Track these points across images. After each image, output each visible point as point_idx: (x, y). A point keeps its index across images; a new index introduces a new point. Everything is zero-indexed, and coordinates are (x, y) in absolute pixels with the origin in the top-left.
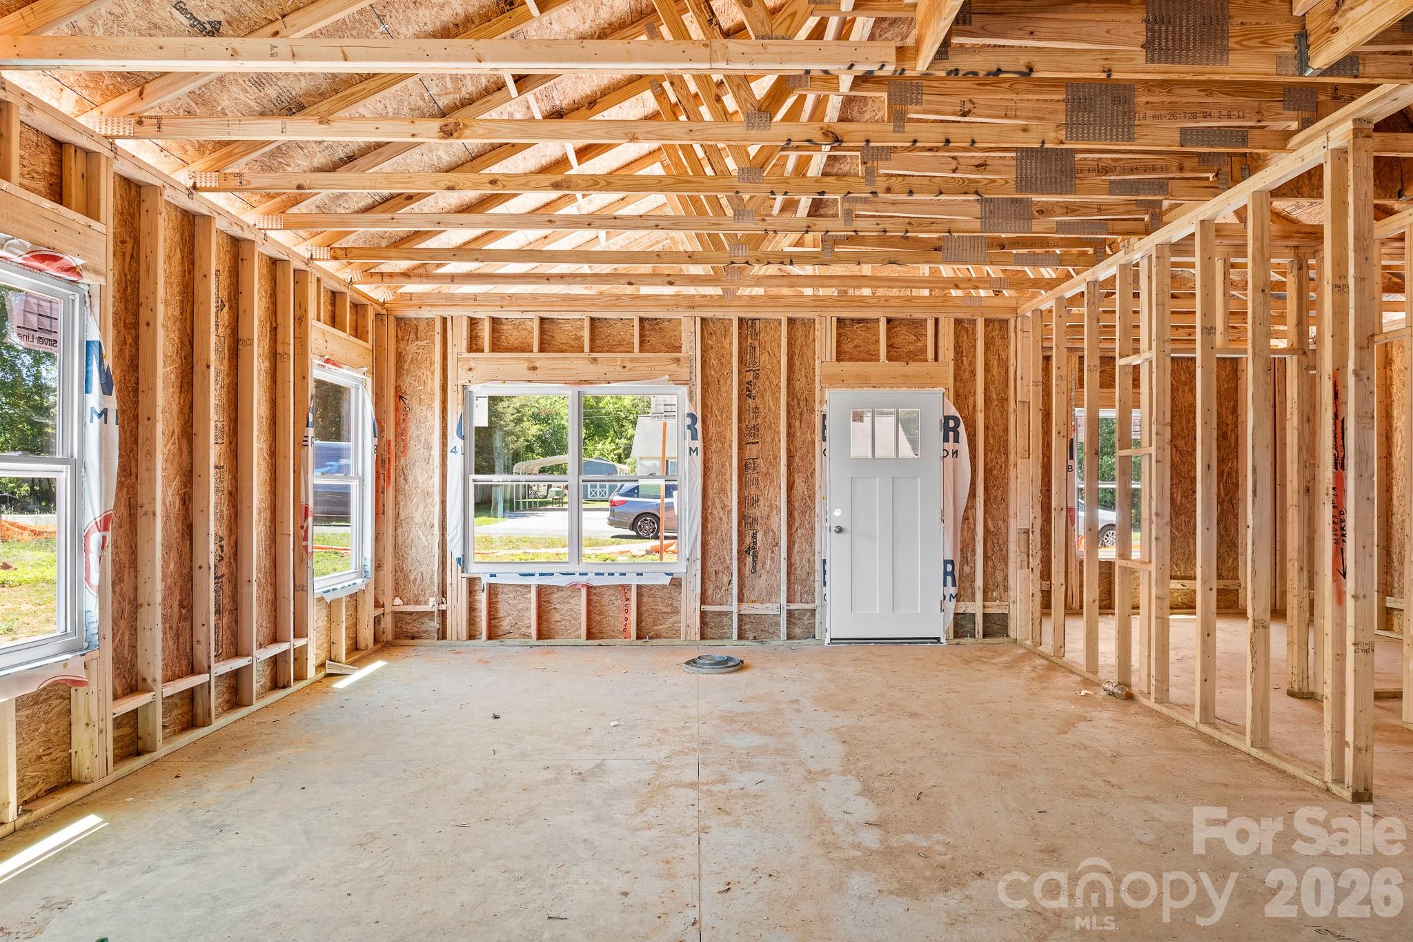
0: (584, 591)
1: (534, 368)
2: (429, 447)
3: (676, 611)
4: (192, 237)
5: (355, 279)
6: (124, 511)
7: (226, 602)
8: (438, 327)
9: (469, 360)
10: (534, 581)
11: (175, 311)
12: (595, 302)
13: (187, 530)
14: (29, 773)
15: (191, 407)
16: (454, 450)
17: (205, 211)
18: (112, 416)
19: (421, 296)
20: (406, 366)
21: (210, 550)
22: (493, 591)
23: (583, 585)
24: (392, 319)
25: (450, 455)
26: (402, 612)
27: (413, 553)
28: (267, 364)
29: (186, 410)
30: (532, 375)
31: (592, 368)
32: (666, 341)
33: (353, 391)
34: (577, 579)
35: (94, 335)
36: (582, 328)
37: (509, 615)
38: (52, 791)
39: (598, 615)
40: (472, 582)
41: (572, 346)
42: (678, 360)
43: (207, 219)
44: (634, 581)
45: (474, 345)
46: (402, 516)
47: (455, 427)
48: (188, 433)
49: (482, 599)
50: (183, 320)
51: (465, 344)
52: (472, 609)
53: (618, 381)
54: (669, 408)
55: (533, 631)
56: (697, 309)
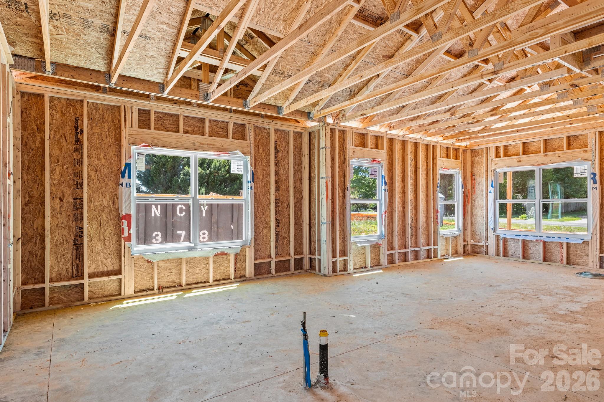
0: (542, 243)
1: (520, 161)
2: (482, 191)
3: (587, 255)
4: (404, 145)
5: (454, 142)
6: (390, 210)
7: (414, 233)
8: (485, 151)
9: (495, 161)
10: (521, 238)
11: (400, 164)
12: (545, 134)
13: (404, 215)
14: (373, 261)
15: (405, 186)
16: (490, 192)
17: (407, 139)
18: (386, 190)
19: (478, 142)
20: (475, 165)
21: (409, 220)
22: (505, 240)
23: (541, 241)
24: (469, 150)
25: (489, 193)
26: (474, 245)
27: (477, 226)
28: (425, 172)
29: (404, 187)
30: (519, 164)
31: (545, 158)
32: (581, 143)
33: (455, 175)
34: (538, 238)
35: (383, 174)
36: (540, 144)
37: (512, 249)
38: (376, 266)
39: (549, 253)
40: (498, 237)
41: (537, 151)
42: (586, 151)
43: (407, 141)
44: (565, 241)
45: (497, 155)
46: (474, 214)
47: (491, 184)
48: (404, 192)
49: (501, 243)
50: (402, 166)
51: (494, 156)
52: (498, 246)
53: (556, 163)
54: (583, 171)
55: (521, 256)
56: (596, 129)
